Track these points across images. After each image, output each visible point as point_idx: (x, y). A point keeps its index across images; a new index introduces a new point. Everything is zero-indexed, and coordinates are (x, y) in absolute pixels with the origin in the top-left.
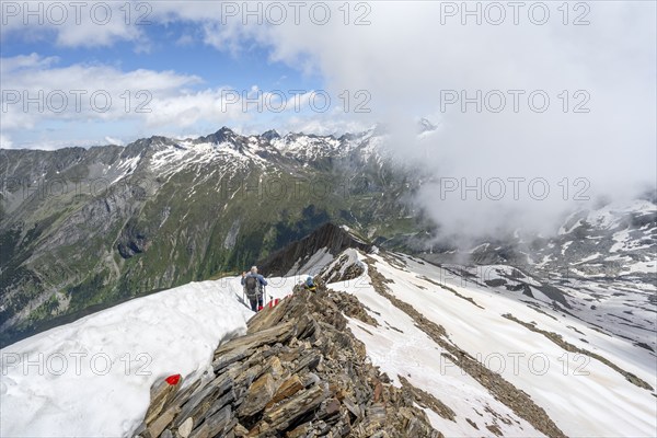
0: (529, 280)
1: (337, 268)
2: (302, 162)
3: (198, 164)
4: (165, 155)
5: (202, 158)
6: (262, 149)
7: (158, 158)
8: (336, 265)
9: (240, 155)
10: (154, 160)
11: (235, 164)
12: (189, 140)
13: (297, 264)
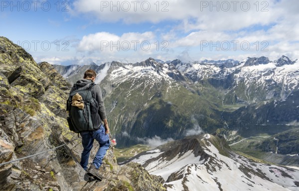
3: (134, 78)
4: (118, 72)
5: (136, 75)
6: (170, 71)
7: (114, 73)
9: (157, 75)
10: (112, 75)
11: (154, 80)
12: (131, 64)
13: (178, 156)
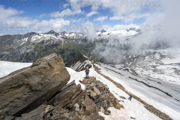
0: (128, 68)
1: (83, 66)
2: (73, 40)
3: (45, 40)
4: (35, 37)
5: (46, 38)
6: (62, 36)
7: (34, 38)
8: (83, 65)
9: (57, 38)
10: (32, 39)
11: (55, 40)
12: (42, 33)
13: (72, 65)
